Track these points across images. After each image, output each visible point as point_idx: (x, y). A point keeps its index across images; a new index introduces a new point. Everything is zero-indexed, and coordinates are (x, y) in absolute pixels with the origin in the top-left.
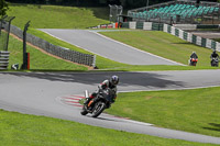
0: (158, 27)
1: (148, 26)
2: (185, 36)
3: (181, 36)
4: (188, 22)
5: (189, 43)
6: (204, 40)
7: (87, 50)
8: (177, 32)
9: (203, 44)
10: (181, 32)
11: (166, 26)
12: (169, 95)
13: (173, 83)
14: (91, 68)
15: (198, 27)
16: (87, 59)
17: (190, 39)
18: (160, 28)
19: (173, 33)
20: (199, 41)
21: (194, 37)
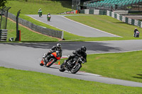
0: (103, 12)
1: (96, 12)
2: (121, 18)
3: (118, 18)
4: (122, 9)
5: (124, 23)
6: (133, 21)
8: (116, 15)
9: (133, 24)
10: (118, 15)
11: (108, 12)
12: (111, 56)
13: (113, 48)
15: (129, 12)
16: (58, 34)
17: (124, 20)
18: (105, 13)
19: (113, 16)
20: (130, 21)
21: (127, 19)
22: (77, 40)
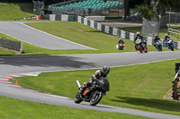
0: (73, 18)
1: (65, 18)
2: (96, 26)
3: (92, 25)
4: (97, 14)
5: (99, 31)
6: (111, 29)
7: (15, 38)
8: (89, 22)
9: (111, 32)
10: (92, 22)
11: (79, 18)
12: (83, 74)
13: (86, 64)
14: (19, 53)
15: (106, 18)
16: (16, 45)
17: (99, 28)
18: (75, 19)
19: (86, 23)
20: (107, 30)
21: (103, 27)
22: (39, 53)
